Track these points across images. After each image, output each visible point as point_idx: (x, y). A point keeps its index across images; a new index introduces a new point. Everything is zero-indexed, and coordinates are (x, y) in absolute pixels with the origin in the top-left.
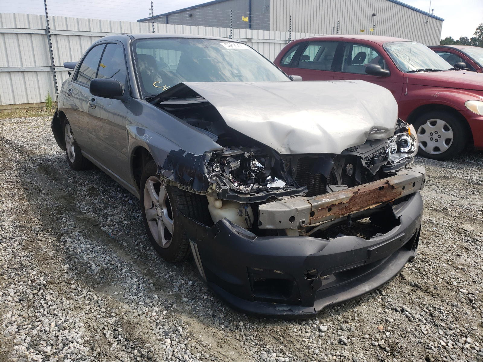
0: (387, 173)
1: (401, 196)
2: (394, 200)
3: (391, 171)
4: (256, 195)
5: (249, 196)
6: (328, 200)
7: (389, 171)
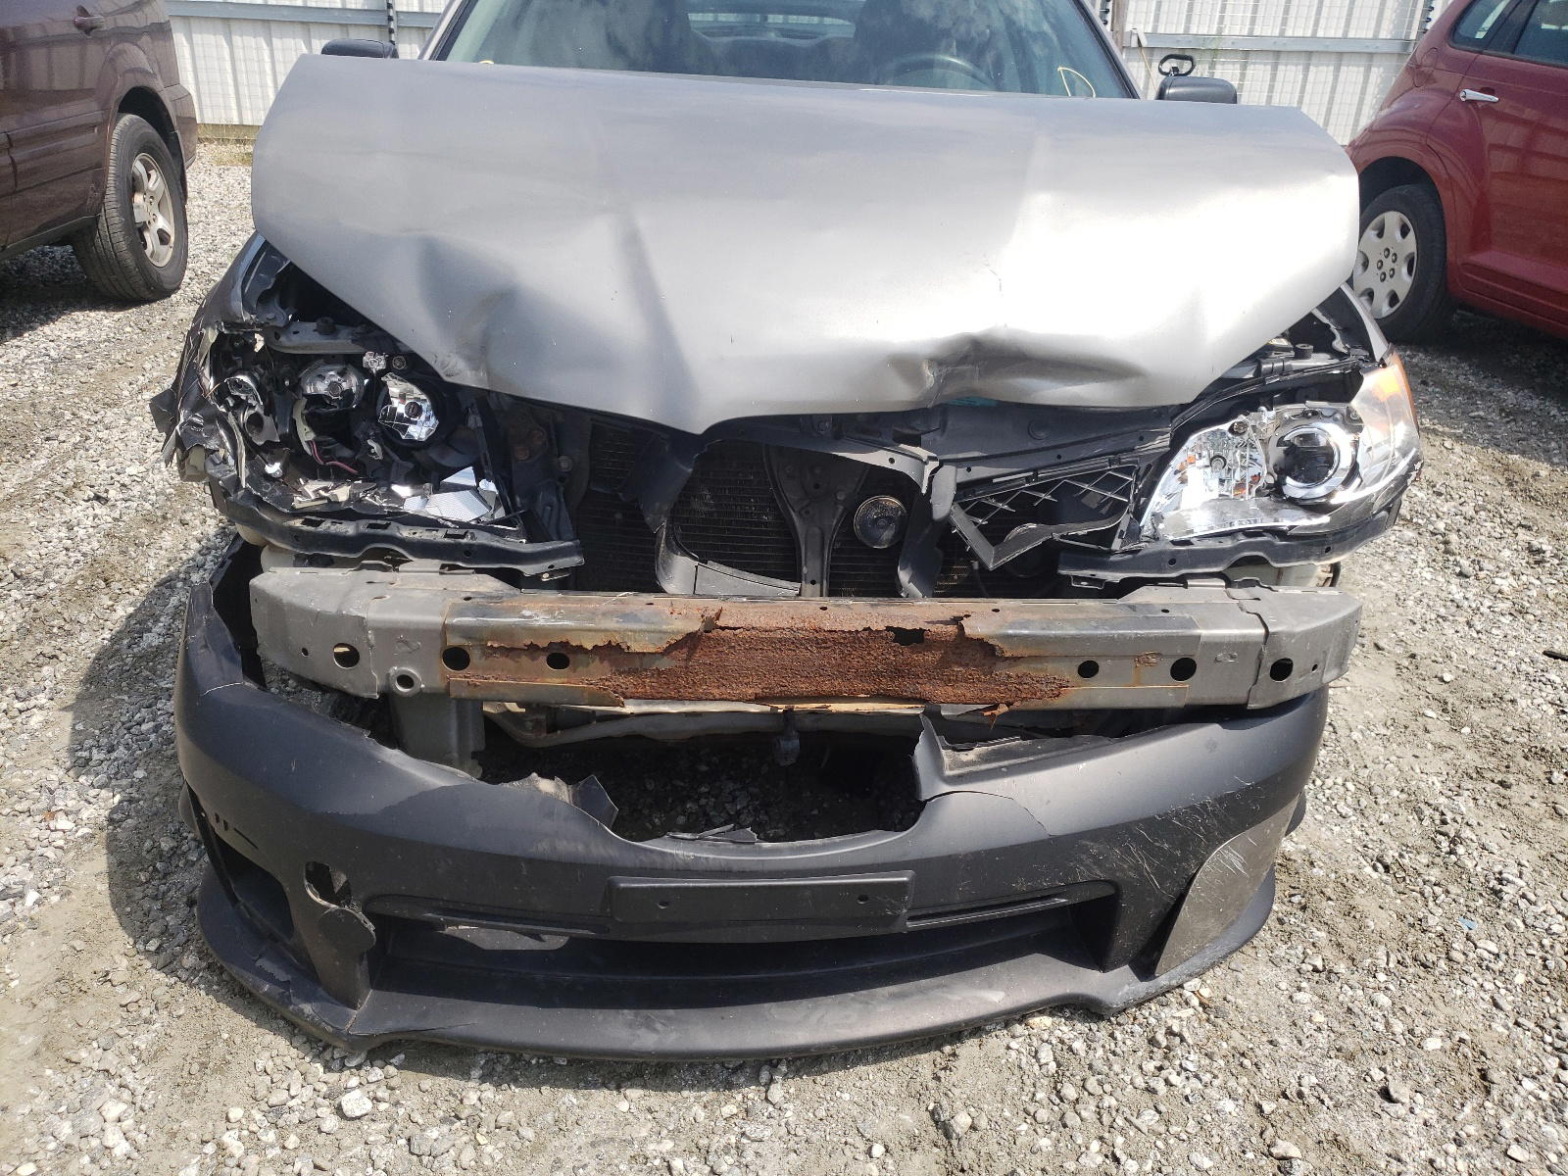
0: (1068, 577)
1: (1059, 703)
2: (1003, 709)
3: (1101, 574)
4: (327, 526)
5: (297, 523)
6: (541, 620)
7: (1087, 573)
